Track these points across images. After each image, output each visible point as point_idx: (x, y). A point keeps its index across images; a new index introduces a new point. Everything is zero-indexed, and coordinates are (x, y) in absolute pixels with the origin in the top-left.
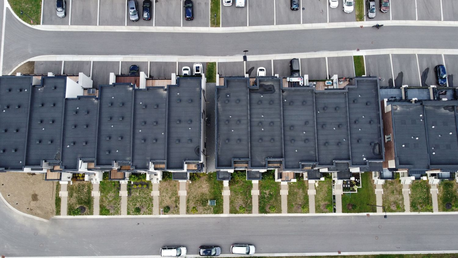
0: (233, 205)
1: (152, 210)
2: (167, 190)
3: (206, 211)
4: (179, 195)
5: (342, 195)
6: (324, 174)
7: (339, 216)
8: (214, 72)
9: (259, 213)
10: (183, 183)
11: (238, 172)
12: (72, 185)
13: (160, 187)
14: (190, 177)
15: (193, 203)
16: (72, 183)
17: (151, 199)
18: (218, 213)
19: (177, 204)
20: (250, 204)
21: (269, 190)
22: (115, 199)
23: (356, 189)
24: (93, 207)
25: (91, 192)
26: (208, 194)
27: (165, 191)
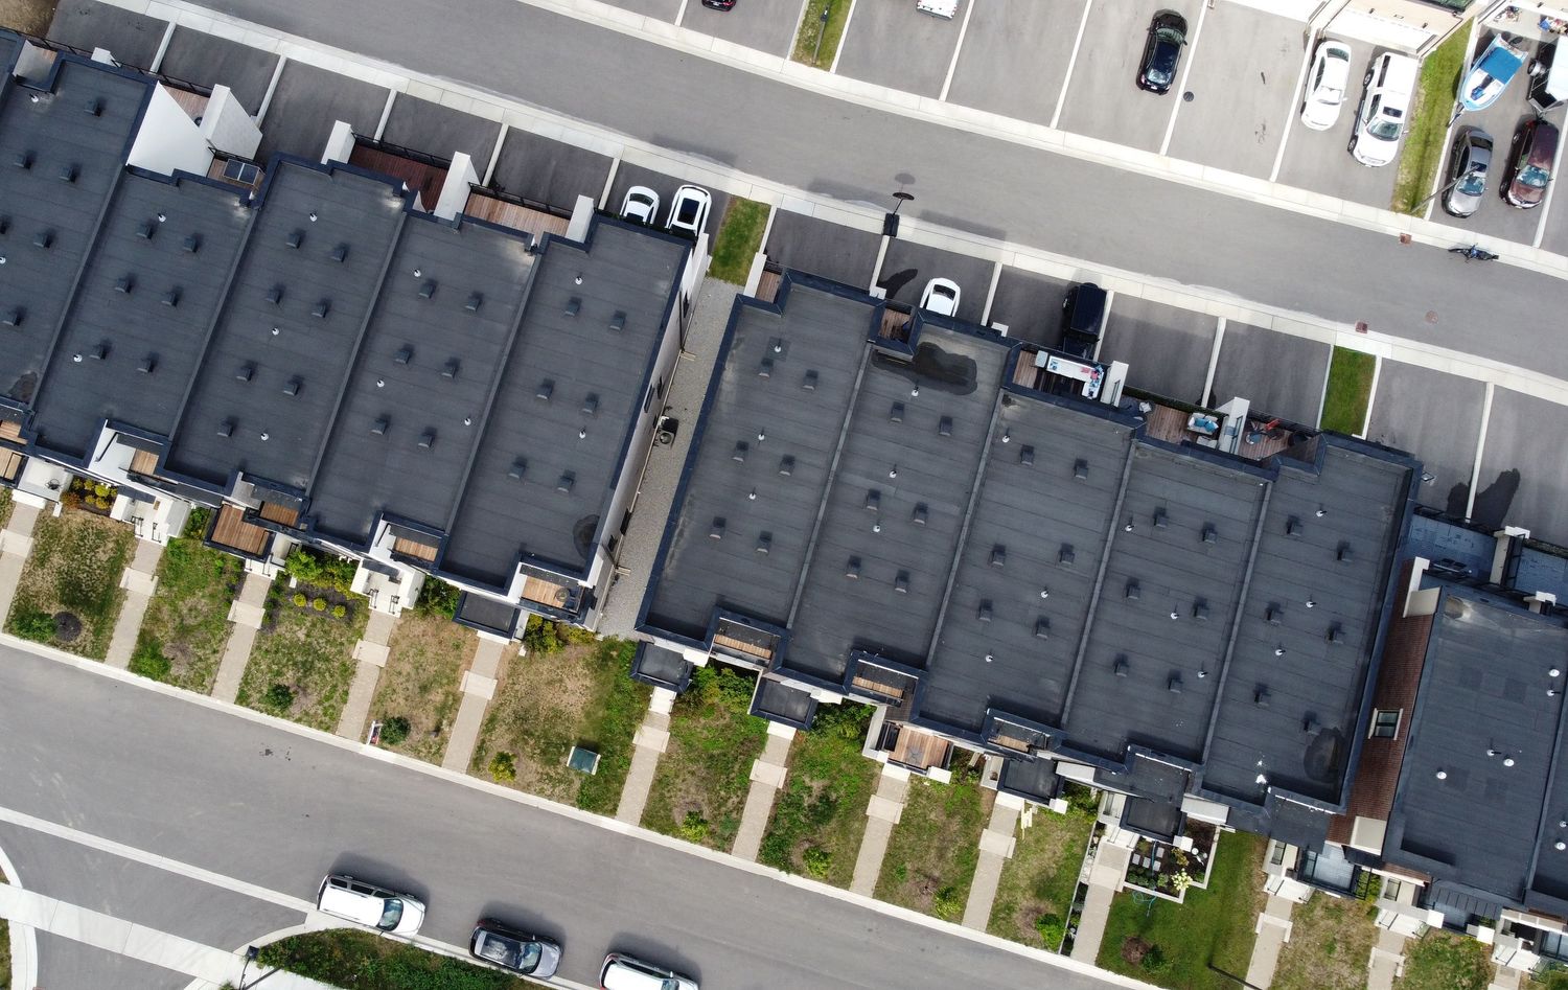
0: (662, 794)
1: (339, 715)
2: (422, 653)
3: (549, 784)
4: (461, 689)
5: (1116, 892)
6: (1069, 789)
7: (1078, 976)
8: (751, 243)
9: (757, 861)
10: (491, 644)
11: (726, 671)
12: (56, 520)
13: (396, 631)
14: (527, 633)
15: (509, 737)
16: (62, 511)
17: (348, 671)
18: (595, 810)
19: (441, 723)
20: (734, 815)
21: (826, 782)
22: (206, 623)
23: (1182, 888)
24: (112, 629)
25: (123, 569)
26: (577, 720)
27: (411, 654)
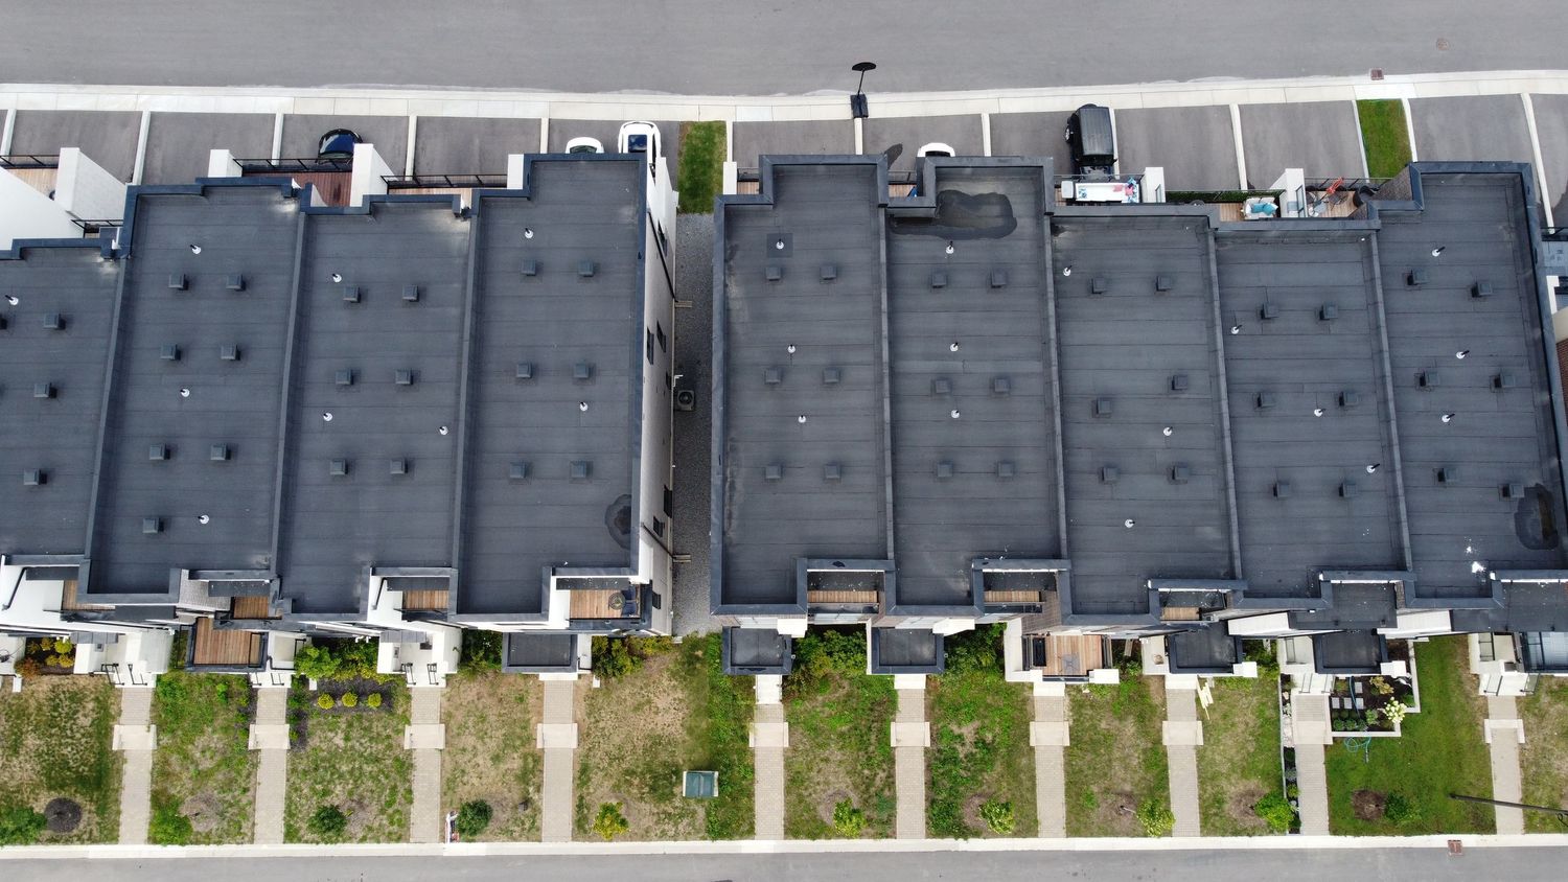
0: (800, 795)
1: (408, 819)
2: (483, 719)
3: (671, 823)
4: (539, 746)
5: (1326, 746)
6: (1250, 647)
7: (1315, 852)
8: (716, 166)
9: (928, 836)
10: (558, 685)
11: (828, 634)
12: (18, 696)
13: (446, 704)
14: (595, 659)
15: (608, 784)
16: (23, 684)
17: (404, 765)
18: (730, 837)
19: (528, 792)
20: (887, 793)
21: (977, 723)
22: (226, 761)
23: (1397, 721)
24: (117, 802)
25: (112, 729)
26: (680, 741)
27: (470, 724)
